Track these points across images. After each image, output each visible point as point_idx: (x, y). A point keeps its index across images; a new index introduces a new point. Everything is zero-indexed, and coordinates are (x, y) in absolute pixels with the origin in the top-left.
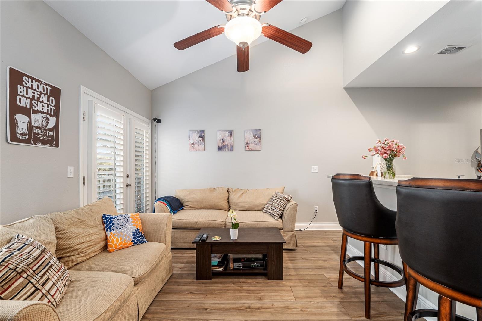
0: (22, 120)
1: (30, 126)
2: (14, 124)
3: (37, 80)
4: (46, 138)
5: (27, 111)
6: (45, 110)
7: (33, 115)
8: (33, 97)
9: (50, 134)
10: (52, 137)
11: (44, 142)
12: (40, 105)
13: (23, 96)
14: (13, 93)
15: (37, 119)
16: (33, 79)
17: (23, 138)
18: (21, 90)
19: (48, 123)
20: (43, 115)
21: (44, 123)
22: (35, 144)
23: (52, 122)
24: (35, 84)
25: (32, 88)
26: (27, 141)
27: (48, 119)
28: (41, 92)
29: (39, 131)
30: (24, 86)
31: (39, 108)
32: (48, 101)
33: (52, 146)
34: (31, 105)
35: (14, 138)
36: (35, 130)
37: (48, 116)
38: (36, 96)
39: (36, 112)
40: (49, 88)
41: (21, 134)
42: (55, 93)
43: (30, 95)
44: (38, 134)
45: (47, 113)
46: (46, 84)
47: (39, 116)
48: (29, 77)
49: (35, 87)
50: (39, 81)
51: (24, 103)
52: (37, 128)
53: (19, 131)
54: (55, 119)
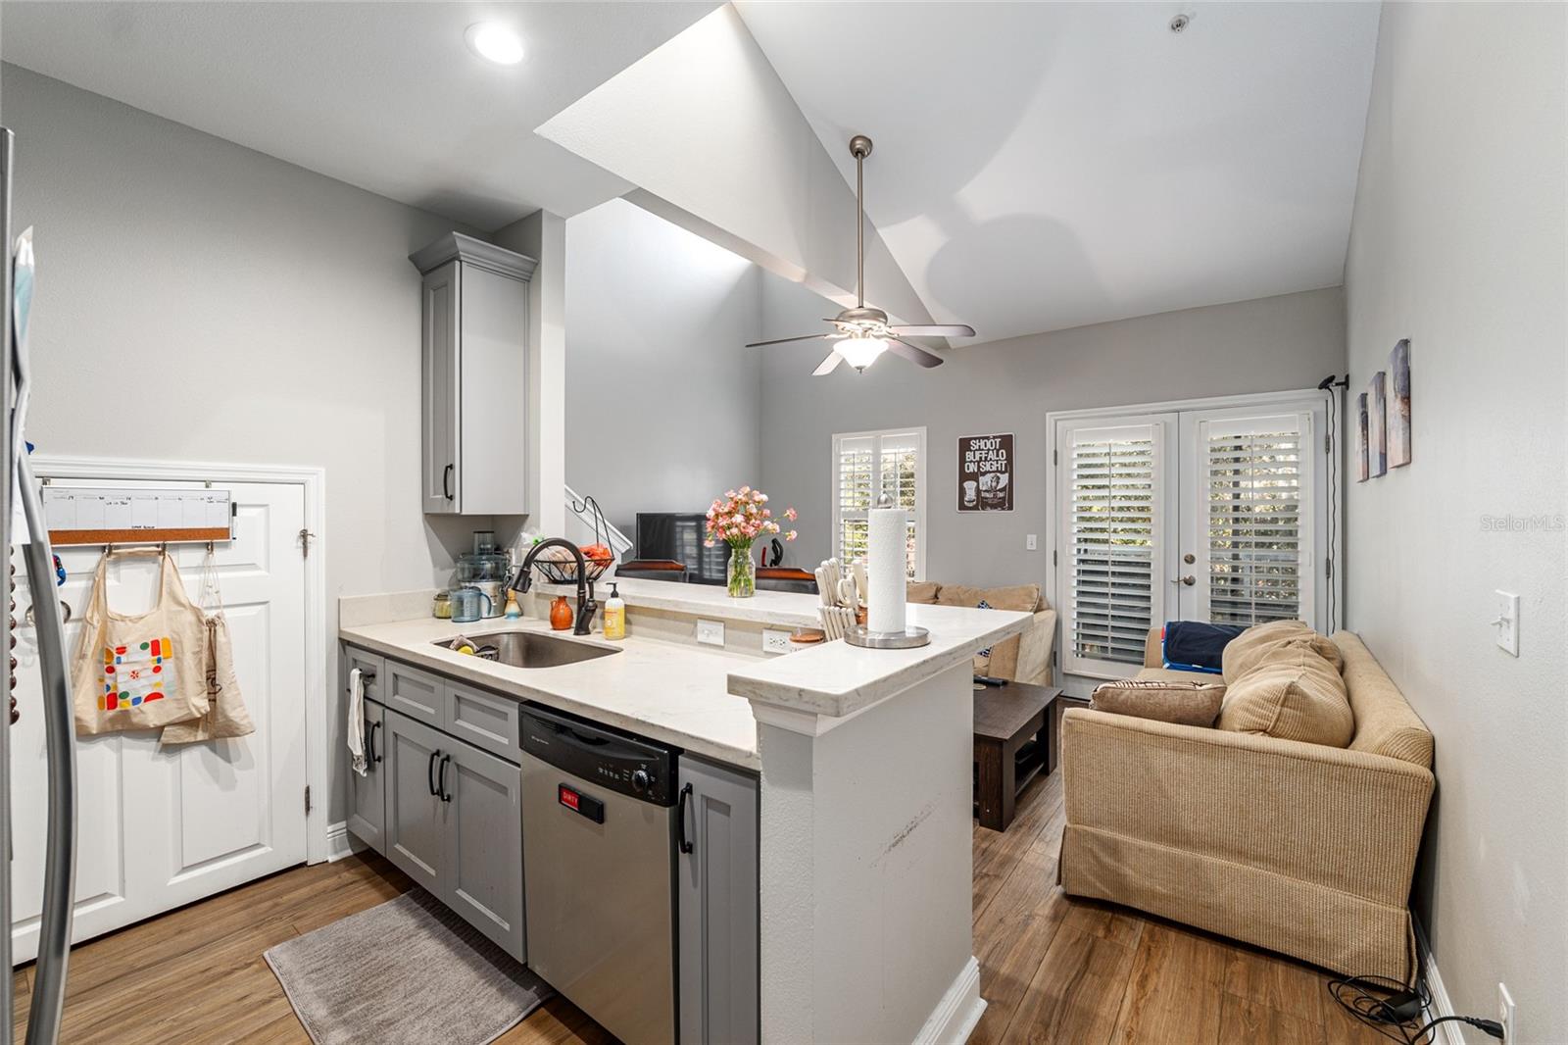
0: (970, 486)
1: (978, 491)
2: (962, 492)
3: (984, 438)
4: (996, 501)
5: (974, 477)
6: (994, 469)
7: (980, 478)
8: (981, 458)
9: (1001, 495)
10: (1004, 498)
11: (994, 507)
12: (988, 464)
13: (971, 462)
14: (962, 461)
15: (985, 481)
16: (979, 438)
17: (971, 505)
18: (969, 455)
19: (998, 483)
20: (992, 475)
21: (994, 484)
22: (983, 509)
23: (1004, 479)
24: (982, 442)
25: (980, 449)
26: (975, 508)
27: (998, 478)
28: (989, 450)
29: (987, 495)
30: (971, 451)
31: (988, 468)
32: (998, 456)
33: (1003, 509)
34: (979, 467)
35: (962, 507)
36: (983, 494)
37: (998, 474)
38: (984, 456)
39: (984, 474)
40: (998, 440)
41: (969, 502)
42: (1007, 442)
43: (977, 458)
44: (986, 498)
45: (997, 471)
46: (994, 438)
47: (988, 477)
48: (975, 439)
49: (983, 447)
50: (988, 438)
51: (972, 468)
52: (985, 491)
53: (966, 499)
54: (1007, 475)
